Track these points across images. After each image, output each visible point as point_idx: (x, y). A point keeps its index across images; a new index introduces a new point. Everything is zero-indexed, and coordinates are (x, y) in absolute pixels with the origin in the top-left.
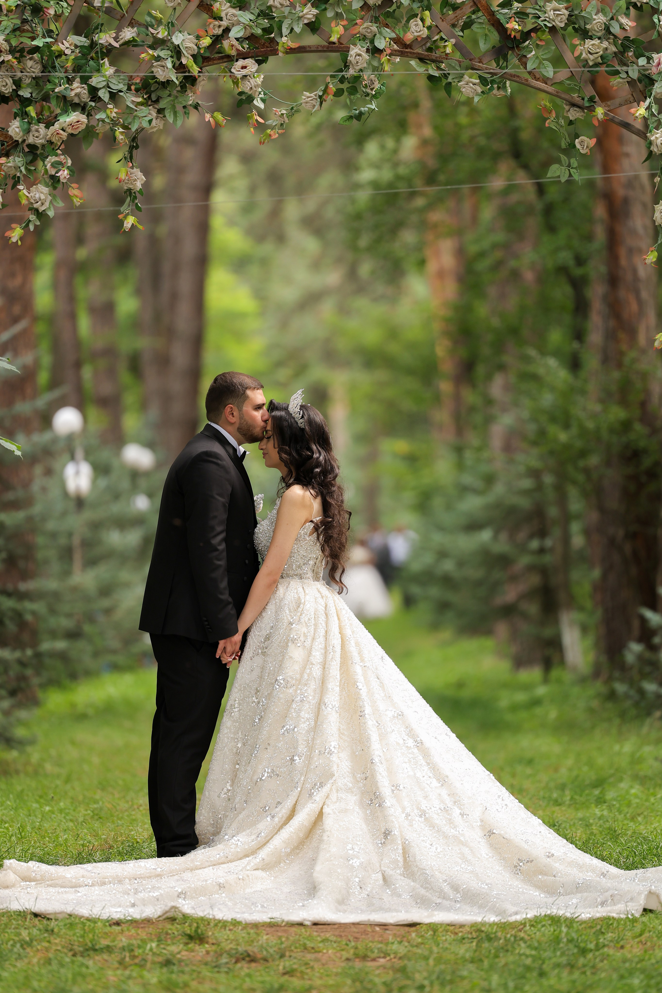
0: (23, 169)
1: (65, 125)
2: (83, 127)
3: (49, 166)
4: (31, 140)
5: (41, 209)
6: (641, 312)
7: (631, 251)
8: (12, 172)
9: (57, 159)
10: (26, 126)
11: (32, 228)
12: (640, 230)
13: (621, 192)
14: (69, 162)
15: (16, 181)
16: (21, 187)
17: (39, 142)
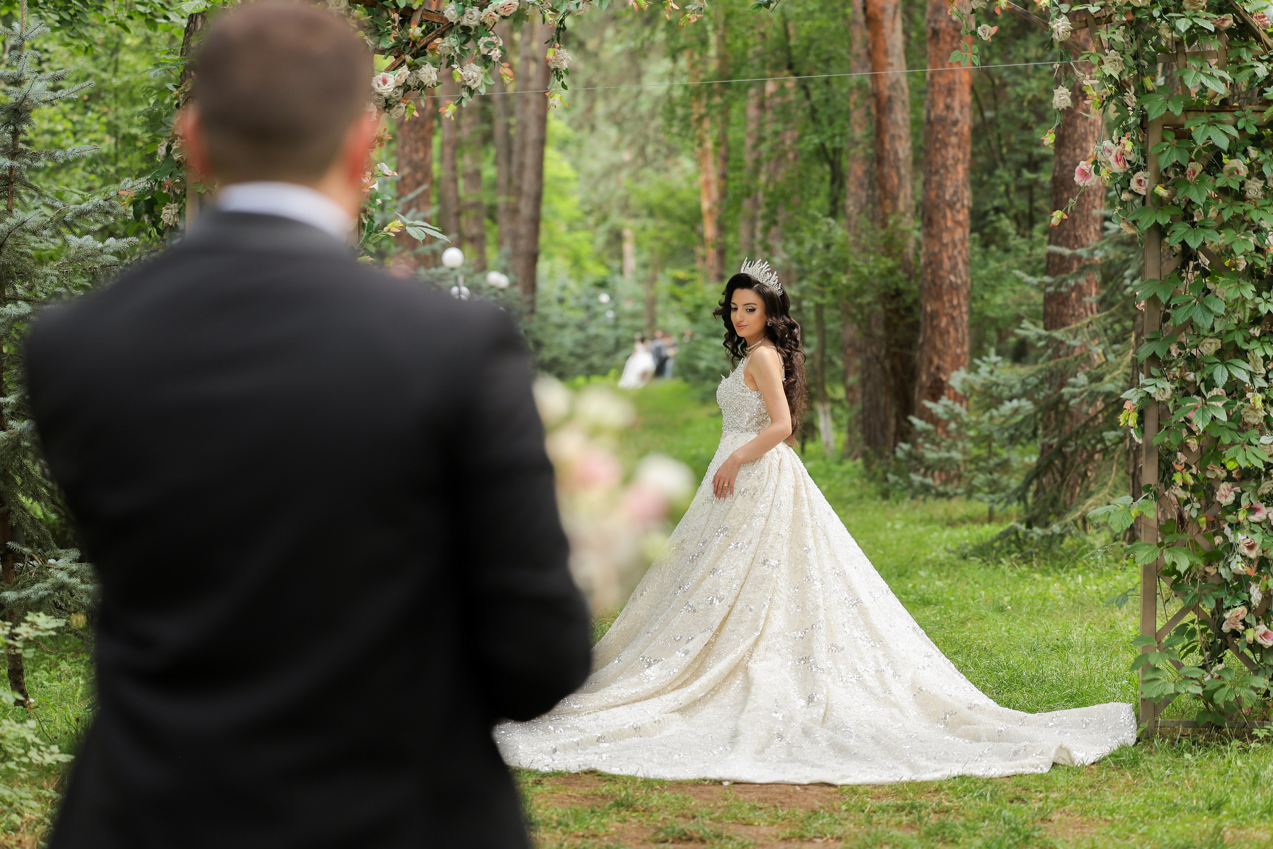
0: (457, 49)
1: (497, 8)
2: (515, 9)
3: (481, 46)
4: (465, 22)
5: (474, 87)
6: (900, 184)
7: (893, 137)
8: (447, 52)
9: (489, 39)
10: (461, 9)
11: (464, 104)
12: (901, 123)
13: (886, 93)
14: (501, 43)
15: (451, 60)
16: (455, 66)
17: (473, 23)
